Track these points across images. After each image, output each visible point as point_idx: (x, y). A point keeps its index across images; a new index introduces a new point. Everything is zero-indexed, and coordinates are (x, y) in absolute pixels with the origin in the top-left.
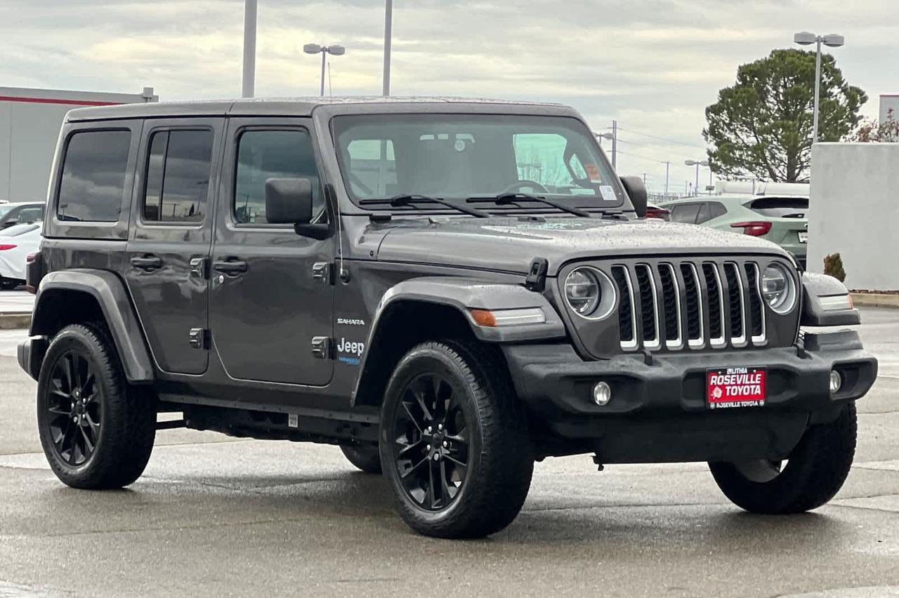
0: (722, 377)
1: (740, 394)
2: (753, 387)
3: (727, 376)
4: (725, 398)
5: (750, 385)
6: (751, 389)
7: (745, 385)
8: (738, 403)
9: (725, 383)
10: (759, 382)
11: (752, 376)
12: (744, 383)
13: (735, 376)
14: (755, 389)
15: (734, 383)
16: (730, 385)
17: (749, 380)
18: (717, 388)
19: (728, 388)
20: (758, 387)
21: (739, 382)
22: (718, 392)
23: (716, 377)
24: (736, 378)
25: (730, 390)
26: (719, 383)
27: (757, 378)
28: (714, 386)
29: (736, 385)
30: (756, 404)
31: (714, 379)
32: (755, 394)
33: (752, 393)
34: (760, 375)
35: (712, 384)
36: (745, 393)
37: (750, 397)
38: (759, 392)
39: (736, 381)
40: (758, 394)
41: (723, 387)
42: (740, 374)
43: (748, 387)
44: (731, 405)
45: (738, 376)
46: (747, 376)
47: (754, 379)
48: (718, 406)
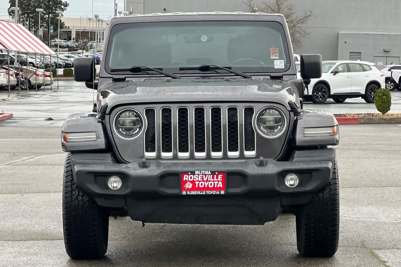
0: (192, 176)
1: (206, 186)
2: (216, 183)
3: (195, 176)
4: (194, 188)
5: (214, 181)
6: (214, 184)
7: (210, 181)
8: (204, 192)
9: (195, 180)
10: (221, 180)
11: (215, 176)
12: (209, 180)
13: (202, 176)
14: (217, 184)
15: (202, 180)
16: (198, 181)
17: (213, 178)
18: (188, 182)
19: (197, 183)
20: (220, 183)
21: (205, 179)
22: (189, 185)
23: (187, 176)
24: (203, 177)
25: (199, 184)
26: (190, 180)
27: (219, 178)
28: (186, 182)
29: (203, 181)
30: (218, 193)
31: (186, 177)
32: (218, 186)
33: (216, 186)
34: (221, 176)
35: (184, 180)
36: (210, 186)
37: (214, 189)
38: (221, 186)
39: (203, 179)
40: (220, 187)
41: (193, 182)
42: (206, 175)
43: (212, 183)
44: (199, 193)
45: (204, 176)
46: (211, 176)
47: (217, 178)
48: (188, 193)
